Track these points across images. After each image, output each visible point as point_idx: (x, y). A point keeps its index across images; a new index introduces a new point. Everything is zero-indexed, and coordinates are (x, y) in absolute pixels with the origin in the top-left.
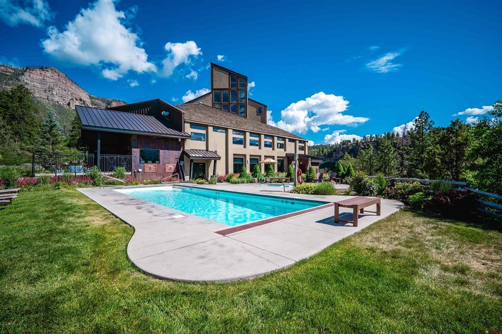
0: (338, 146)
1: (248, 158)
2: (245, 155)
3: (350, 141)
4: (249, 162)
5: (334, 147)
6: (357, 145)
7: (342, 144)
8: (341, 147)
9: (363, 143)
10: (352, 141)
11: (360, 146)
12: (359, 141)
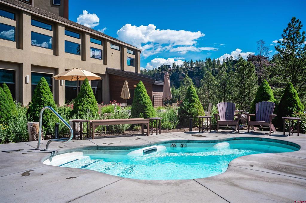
0: (156, 72)
1: (27, 73)
2: (20, 66)
3: (169, 67)
4: (29, 80)
5: (152, 73)
6: (177, 72)
7: (161, 69)
8: (159, 73)
9: (184, 69)
10: (171, 66)
11: (180, 72)
12: (180, 67)
